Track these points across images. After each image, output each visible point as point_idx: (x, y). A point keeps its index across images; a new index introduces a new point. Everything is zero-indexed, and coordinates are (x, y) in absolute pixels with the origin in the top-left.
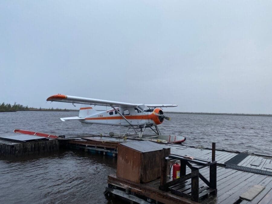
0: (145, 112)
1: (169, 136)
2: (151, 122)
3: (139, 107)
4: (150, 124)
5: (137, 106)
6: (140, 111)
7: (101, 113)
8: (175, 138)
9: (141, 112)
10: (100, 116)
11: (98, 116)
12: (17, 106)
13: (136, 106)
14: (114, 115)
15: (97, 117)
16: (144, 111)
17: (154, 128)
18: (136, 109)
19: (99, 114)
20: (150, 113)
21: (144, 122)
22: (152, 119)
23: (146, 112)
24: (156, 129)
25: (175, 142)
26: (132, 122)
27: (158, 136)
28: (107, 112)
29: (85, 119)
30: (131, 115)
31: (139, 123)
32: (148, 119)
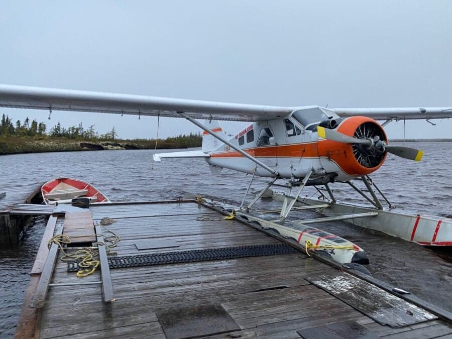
0: (310, 132)
1: (415, 220)
2: (331, 166)
3: (295, 115)
4: (326, 173)
8: (437, 230)
9: (299, 132)
10: (227, 148)
13: (287, 113)
14: (246, 146)
16: (309, 128)
21: (306, 165)
22: (329, 156)
23: (314, 131)
24: (368, 190)
25: (432, 242)
26: (277, 165)
27: (377, 213)
28: (236, 138)
29: (210, 156)
30: (277, 145)
31: (295, 170)
32: (319, 156)
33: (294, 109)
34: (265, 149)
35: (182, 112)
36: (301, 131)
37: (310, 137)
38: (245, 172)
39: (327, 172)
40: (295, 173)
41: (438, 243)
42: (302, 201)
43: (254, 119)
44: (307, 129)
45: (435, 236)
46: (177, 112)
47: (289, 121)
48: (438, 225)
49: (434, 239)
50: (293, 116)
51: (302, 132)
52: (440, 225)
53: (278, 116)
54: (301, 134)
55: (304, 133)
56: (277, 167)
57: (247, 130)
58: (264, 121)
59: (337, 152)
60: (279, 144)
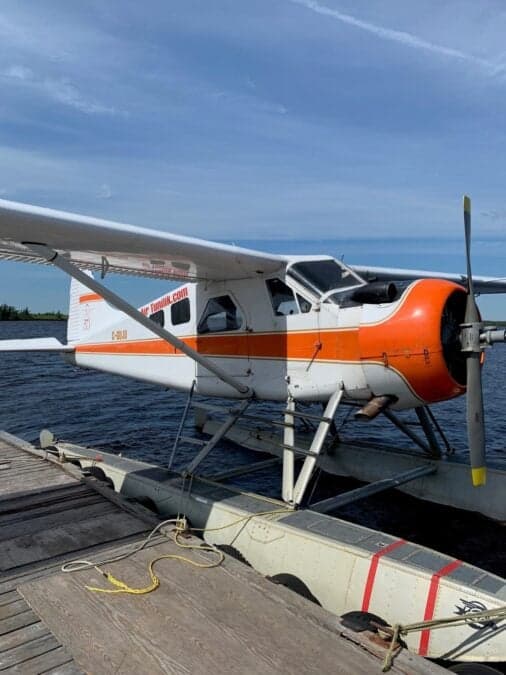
0: (336, 307)
4: (373, 396)
5: (283, 265)
6: (302, 300)
9: (307, 307)
10: (119, 335)
11: (111, 336)
15: (107, 340)
20: (372, 315)
22: (387, 360)
23: (344, 306)
24: (419, 422)
26: (249, 374)
27: (435, 468)
29: (75, 350)
30: (251, 331)
31: (296, 386)
32: (362, 359)
33: (292, 259)
37: (336, 317)
39: (376, 394)
40: (295, 393)
44: (325, 301)
47: (281, 283)
53: (259, 272)
54: (312, 312)
55: (318, 310)
56: (251, 377)
57: (171, 299)
58: (216, 281)
59: (407, 352)
60: (255, 330)
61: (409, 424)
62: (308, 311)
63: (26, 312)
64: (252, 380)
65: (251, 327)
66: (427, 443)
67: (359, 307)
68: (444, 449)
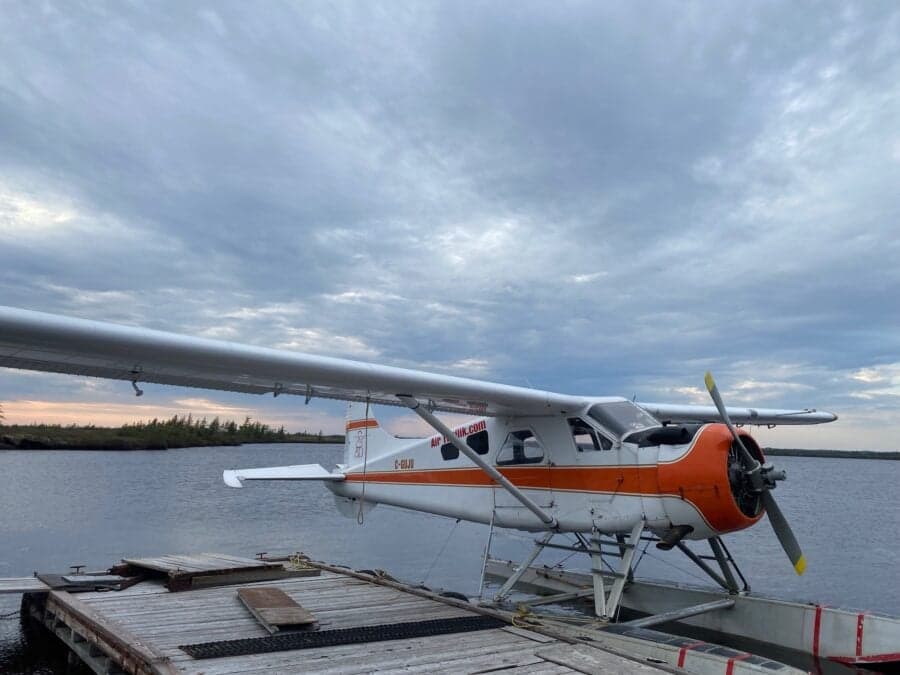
0: (634, 446)
1: (812, 614)
2: (681, 510)
3: (595, 412)
4: (672, 526)
5: (584, 406)
6: (603, 439)
7: (409, 451)
8: (860, 633)
9: (608, 445)
10: (404, 464)
11: (393, 464)
12: (251, 427)
13: (579, 407)
14: (463, 462)
15: (390, 469)
16: (630, 439)
17: (701, 547)
18: (579, 427)
19: (398, 455)
20: (668, 455)
21: (626, 508)
22: (683, 494)
23: (642, 445)
24: (713, 556)
25: (857, 658)
26: (552, 505)
27: (733, 602)
28: (433, 445)
29: (346, 479)
30: (553, 465)
31: (601, 517)
32: (660, 492)
33: (592, 401)
34: (525, 472)
35: (411, 396)
36: (611, 444)
37: (636, 455)
38: (455, 517)
39: (674, 524)
40: (599, 523)
41: (867, 658)
42: (557, 576)
43: (488, 410)
44: (625, 441)
45: (859, 644)
46: (397, 395)
47: (581, 421)
48: (860, 624)
49: (859, 652)
50: (590, 414)
51: (615, 445)
52: (862, 622)
53: (563, 412)
54: (612, 449)
55: (619, 448)
56: (554, 509)
57: (467, 431)
58: (517, 417)
59: (699, 487)
60: (557, 464)
61: (704, 557)
62: (609, 448)
63: (282, 431)
64: (556, 511)
65: (552, 461)
66: (724, 579)
67: (656, 447)
68: (741, 586)
